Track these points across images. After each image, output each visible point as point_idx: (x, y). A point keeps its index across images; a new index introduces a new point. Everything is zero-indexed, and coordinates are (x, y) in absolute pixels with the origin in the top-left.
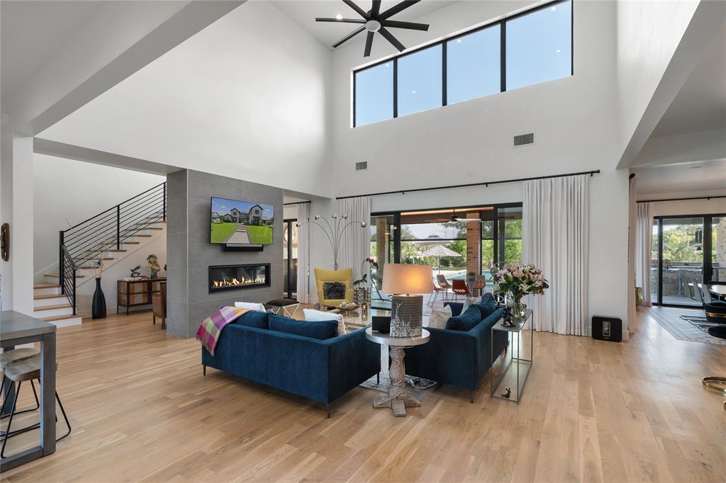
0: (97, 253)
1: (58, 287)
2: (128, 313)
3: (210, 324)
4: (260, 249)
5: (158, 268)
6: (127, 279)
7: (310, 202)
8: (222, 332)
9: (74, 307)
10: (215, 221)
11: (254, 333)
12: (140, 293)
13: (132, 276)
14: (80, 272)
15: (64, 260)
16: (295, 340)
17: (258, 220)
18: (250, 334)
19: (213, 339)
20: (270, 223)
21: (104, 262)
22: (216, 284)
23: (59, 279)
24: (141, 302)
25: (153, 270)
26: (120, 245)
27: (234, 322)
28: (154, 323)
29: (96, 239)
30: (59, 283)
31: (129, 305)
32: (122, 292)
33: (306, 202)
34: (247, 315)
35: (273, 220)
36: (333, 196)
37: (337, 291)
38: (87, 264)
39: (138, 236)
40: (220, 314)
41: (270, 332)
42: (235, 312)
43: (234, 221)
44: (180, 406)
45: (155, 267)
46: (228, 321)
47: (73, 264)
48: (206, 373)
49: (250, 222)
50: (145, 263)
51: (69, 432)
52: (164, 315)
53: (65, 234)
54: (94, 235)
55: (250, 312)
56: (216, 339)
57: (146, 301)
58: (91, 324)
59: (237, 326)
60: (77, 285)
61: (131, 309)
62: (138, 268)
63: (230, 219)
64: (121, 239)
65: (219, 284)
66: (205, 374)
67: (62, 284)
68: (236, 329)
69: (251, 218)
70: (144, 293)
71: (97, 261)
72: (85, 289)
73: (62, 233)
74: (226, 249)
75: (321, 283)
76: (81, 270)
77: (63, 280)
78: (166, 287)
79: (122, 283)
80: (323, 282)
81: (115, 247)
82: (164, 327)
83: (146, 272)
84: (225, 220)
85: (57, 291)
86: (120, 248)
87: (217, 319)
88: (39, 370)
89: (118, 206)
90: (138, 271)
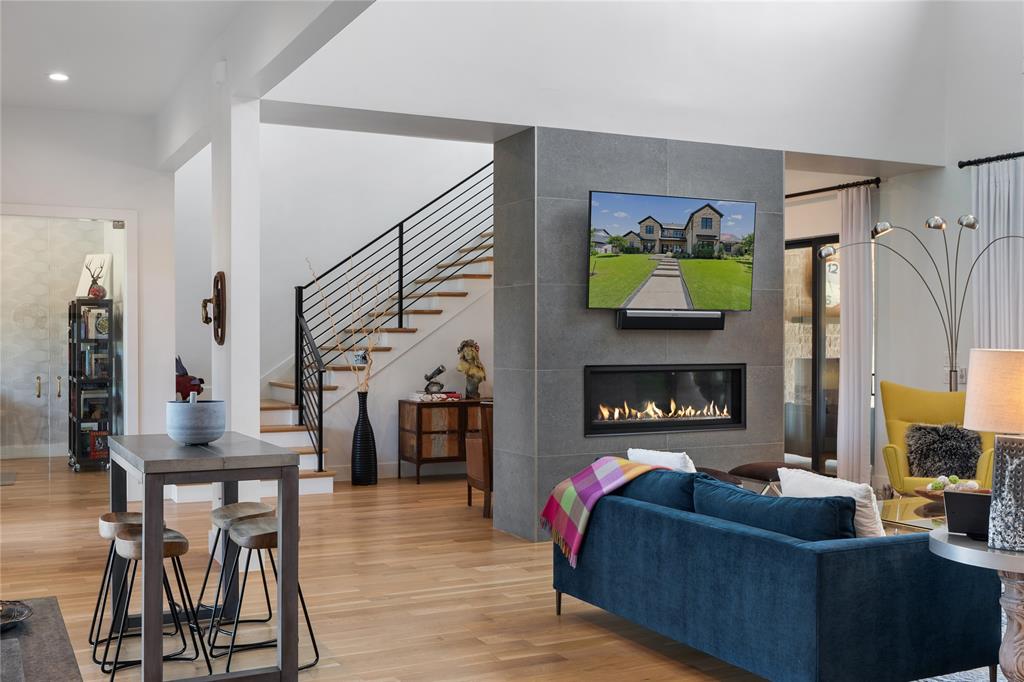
0: (360, 336)
1: (293, 409)
2: (419, 479)
3: (568, 493)
4: (716, 324)
5: (481, 374)
6: (418, 398)
7: (877, 181)
8: (593, 512)
9: (320, 453)
10: (601, 251)
11: (658, 517)
12: (444, 432)
13: (427, 391)
14: (330, 378)
15: (302, 349)
16: (744, 537)
17: (711, 245)
18: (651, 519)
19: (576, 529)
20: (744, 249)
21: (373, 356)
22: (605, 413)
23: (293, 392)
24: (444, 453)
25: (470, 377)
26: (404, 317)
27: (620, 491)
28: (470, 503)
29: (357, 304)
30: (294, 402)
31: (421, 460)
32: (408, 427)
33: (867, 183)
34: (650, 476)
35: (751, 241)
36: (948, 159)
37: (951, 453)
38: (342, 361)
39: (440, 295)
40: (592, 472)
41: (693, 517)
42: (624, 470)
43: (647, 248)
44: (502, 659)
45: (474, 371)
46: (606, 489)
47: (318, 360)
48: (562, 612)
49: (690, 251)
50: (453, 361)
51: (317, 660)
52: (488, 486)
53: (306, 293)
54: (355, 294)
55: (657, 471)
56: (581, 528)
57: (456, 454)
58: (349, 492)
59: (625, 500)
60: (324, 408)
61: (425, 470)
62: (439, 371)
63: (638, 244)
64: (406, 303)
65: (612, 415)
66: (559, 612)
67: (299, 405)
68: (621, 507)
69: (691, 240)
70: (451, 432)
71: (361, 353)
72: (340, 417)
73: (299, 290)
74: (628, 323)
75: (902, 428)
76: (332, 372)
77: (302, 395)
78: (491, 414)
79: (407, 406)
80: (909, 424)
81: (394, 323)
82: (488, 512)
83: (454, 383)
84: (624, 247)
85: (290, 417)
86: (404, 326)
87: (585, 484)
88: (276, 534)
89: (400, 225)
90: (438, 379)
